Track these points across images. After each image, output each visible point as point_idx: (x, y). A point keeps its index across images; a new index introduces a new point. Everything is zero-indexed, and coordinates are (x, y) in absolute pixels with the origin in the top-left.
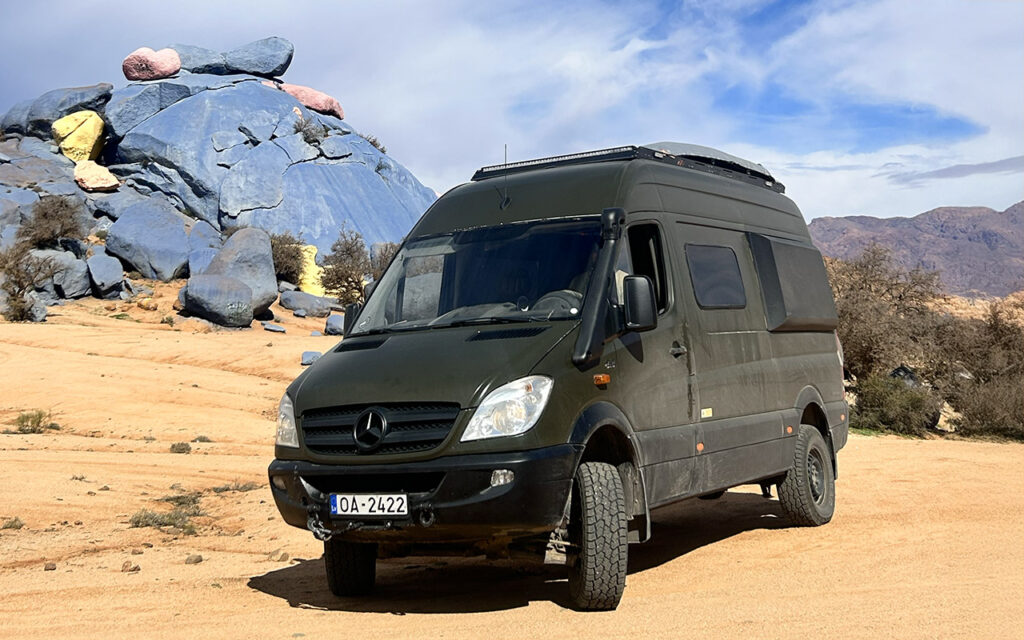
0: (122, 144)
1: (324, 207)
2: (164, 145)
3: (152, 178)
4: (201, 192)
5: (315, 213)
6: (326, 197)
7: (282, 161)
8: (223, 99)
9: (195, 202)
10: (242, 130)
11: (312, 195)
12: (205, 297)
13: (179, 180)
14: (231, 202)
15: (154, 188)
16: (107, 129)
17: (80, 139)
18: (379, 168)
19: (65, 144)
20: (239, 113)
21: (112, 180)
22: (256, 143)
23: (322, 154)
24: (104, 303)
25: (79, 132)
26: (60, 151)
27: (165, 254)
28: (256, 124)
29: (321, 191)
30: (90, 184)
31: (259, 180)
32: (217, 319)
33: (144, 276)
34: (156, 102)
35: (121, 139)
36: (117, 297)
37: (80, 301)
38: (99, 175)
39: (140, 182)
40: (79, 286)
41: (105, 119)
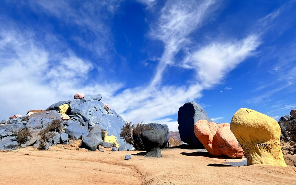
0: (72, 111)
1: (109, 123)
2: (80, 111)
3: (76, 118)
4: (85, 120)
5: (107, 125)
6: (109, 121)
7: (102, 114)
8: (92, 102)
9: (84, 123)
10: (95, 108)
11: (107, 121)
12: (87, 142)
13: (81, 118)
14: (91, 122)
15: (76, 120)
16: (69, 108)
17: (64, 110)
18: (117, 117)
19: (60, 111)
20: (94, 105)
21: (69, 118)
22: (97, 110)
23: (108, 113)
24: (63, 145)
25: (64, 108)
26: (59, 112)
27: (77, 133)
28: (97, 107)
29: (109, 120)
30: (64, 119)
31: (97, 118)
32: (89, 148)
33: (72, 139)
34: (79, 103)
35: (71, 110)
36: (66, 144)
37: (57, 145)
38: (66, 117)
39: (74, 118)
40: (58, 141)
41: (69, 106)
